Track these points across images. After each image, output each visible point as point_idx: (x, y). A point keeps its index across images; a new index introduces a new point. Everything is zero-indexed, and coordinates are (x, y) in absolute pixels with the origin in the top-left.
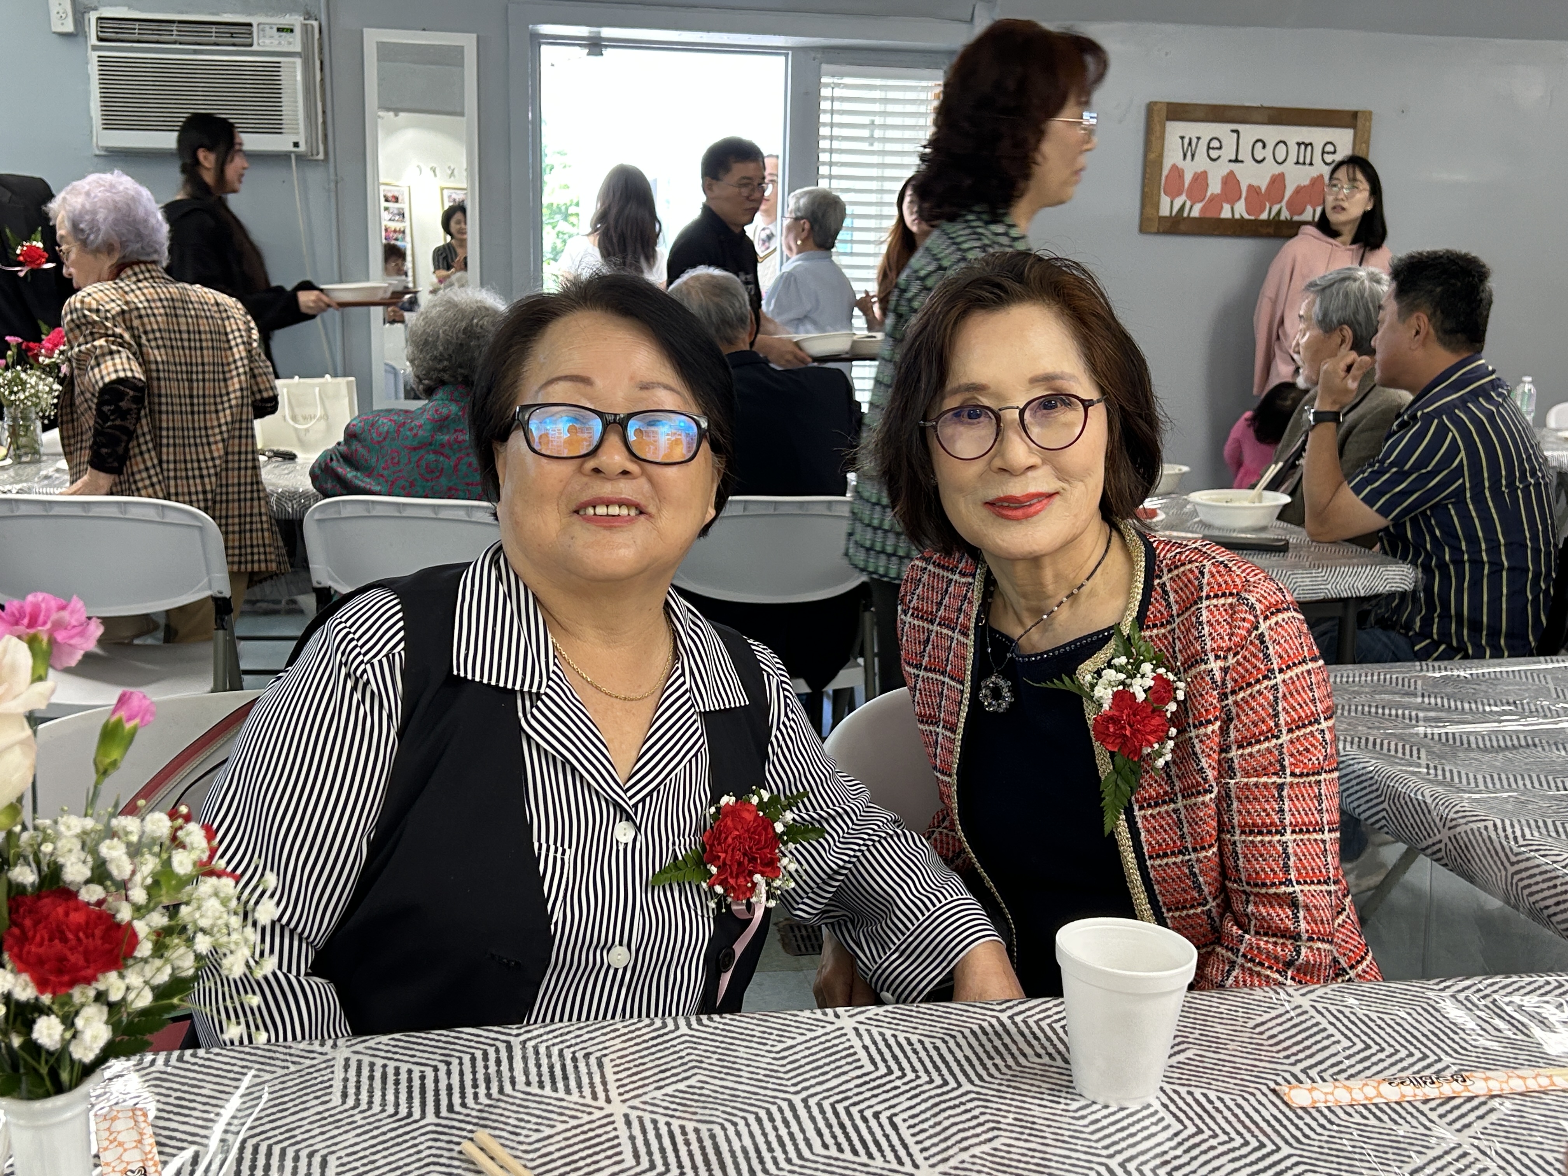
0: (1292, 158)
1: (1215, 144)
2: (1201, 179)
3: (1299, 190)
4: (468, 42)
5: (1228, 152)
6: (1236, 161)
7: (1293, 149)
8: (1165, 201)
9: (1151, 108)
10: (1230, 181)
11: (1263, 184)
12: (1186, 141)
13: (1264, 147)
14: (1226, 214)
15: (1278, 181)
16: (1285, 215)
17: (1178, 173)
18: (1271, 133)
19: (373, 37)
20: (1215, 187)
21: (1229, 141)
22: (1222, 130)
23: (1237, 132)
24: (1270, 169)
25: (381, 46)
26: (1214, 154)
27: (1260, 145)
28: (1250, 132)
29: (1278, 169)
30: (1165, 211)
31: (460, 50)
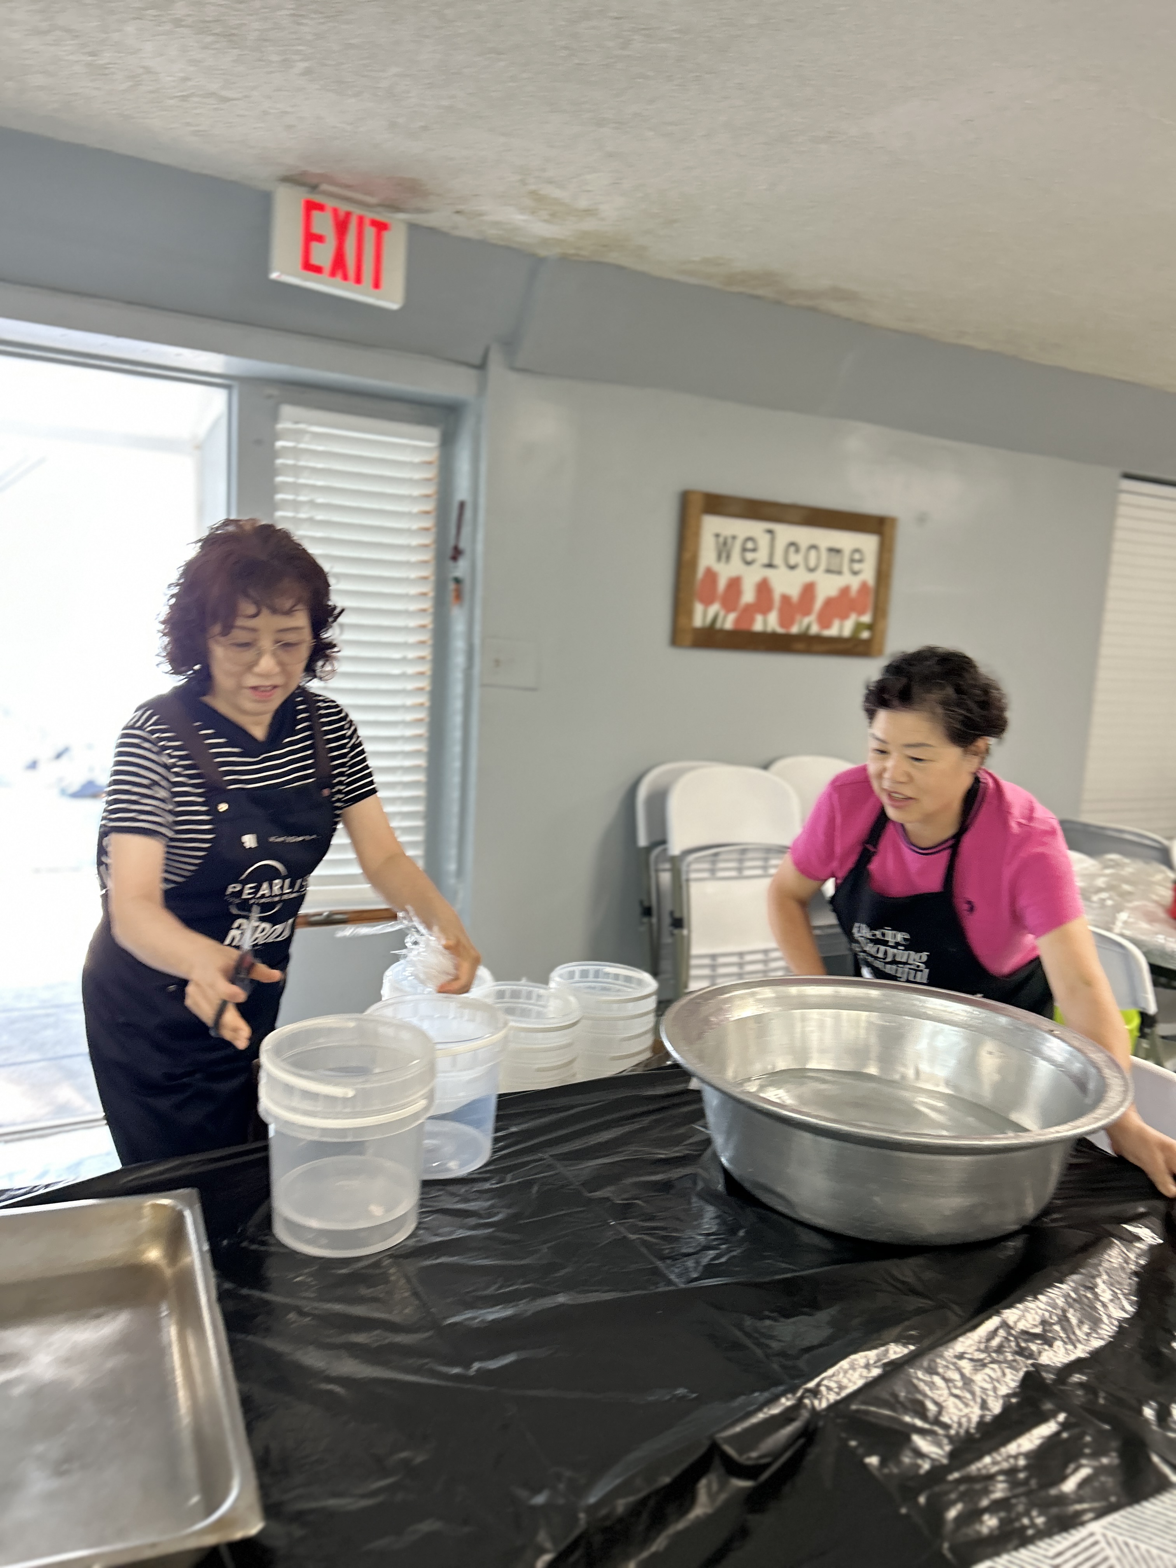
0: (823, 566)
1: (750, 545)
2: (735, 584)
3: (829, 603)
5: (762, 556)
6: (770, 565)
7: (824, 554)
8: (699, 608)
9: (685, 499)
10: (764, 588)
11: (794, 592)
12: (721, 540)
13: (797, 550)
14: (758, 626)
15: (809, 590)
16: (815, 629)
17: (711, 576)
18: (805, 535)
20: (748, 596)
21: (763, 541)
22: (755, 528)
23: (770, 532)
24: (801, 577)
26: (749, 556)
27: (792, 549)
28: (786, 533)
29: (809, 577)
30: (698, 621)
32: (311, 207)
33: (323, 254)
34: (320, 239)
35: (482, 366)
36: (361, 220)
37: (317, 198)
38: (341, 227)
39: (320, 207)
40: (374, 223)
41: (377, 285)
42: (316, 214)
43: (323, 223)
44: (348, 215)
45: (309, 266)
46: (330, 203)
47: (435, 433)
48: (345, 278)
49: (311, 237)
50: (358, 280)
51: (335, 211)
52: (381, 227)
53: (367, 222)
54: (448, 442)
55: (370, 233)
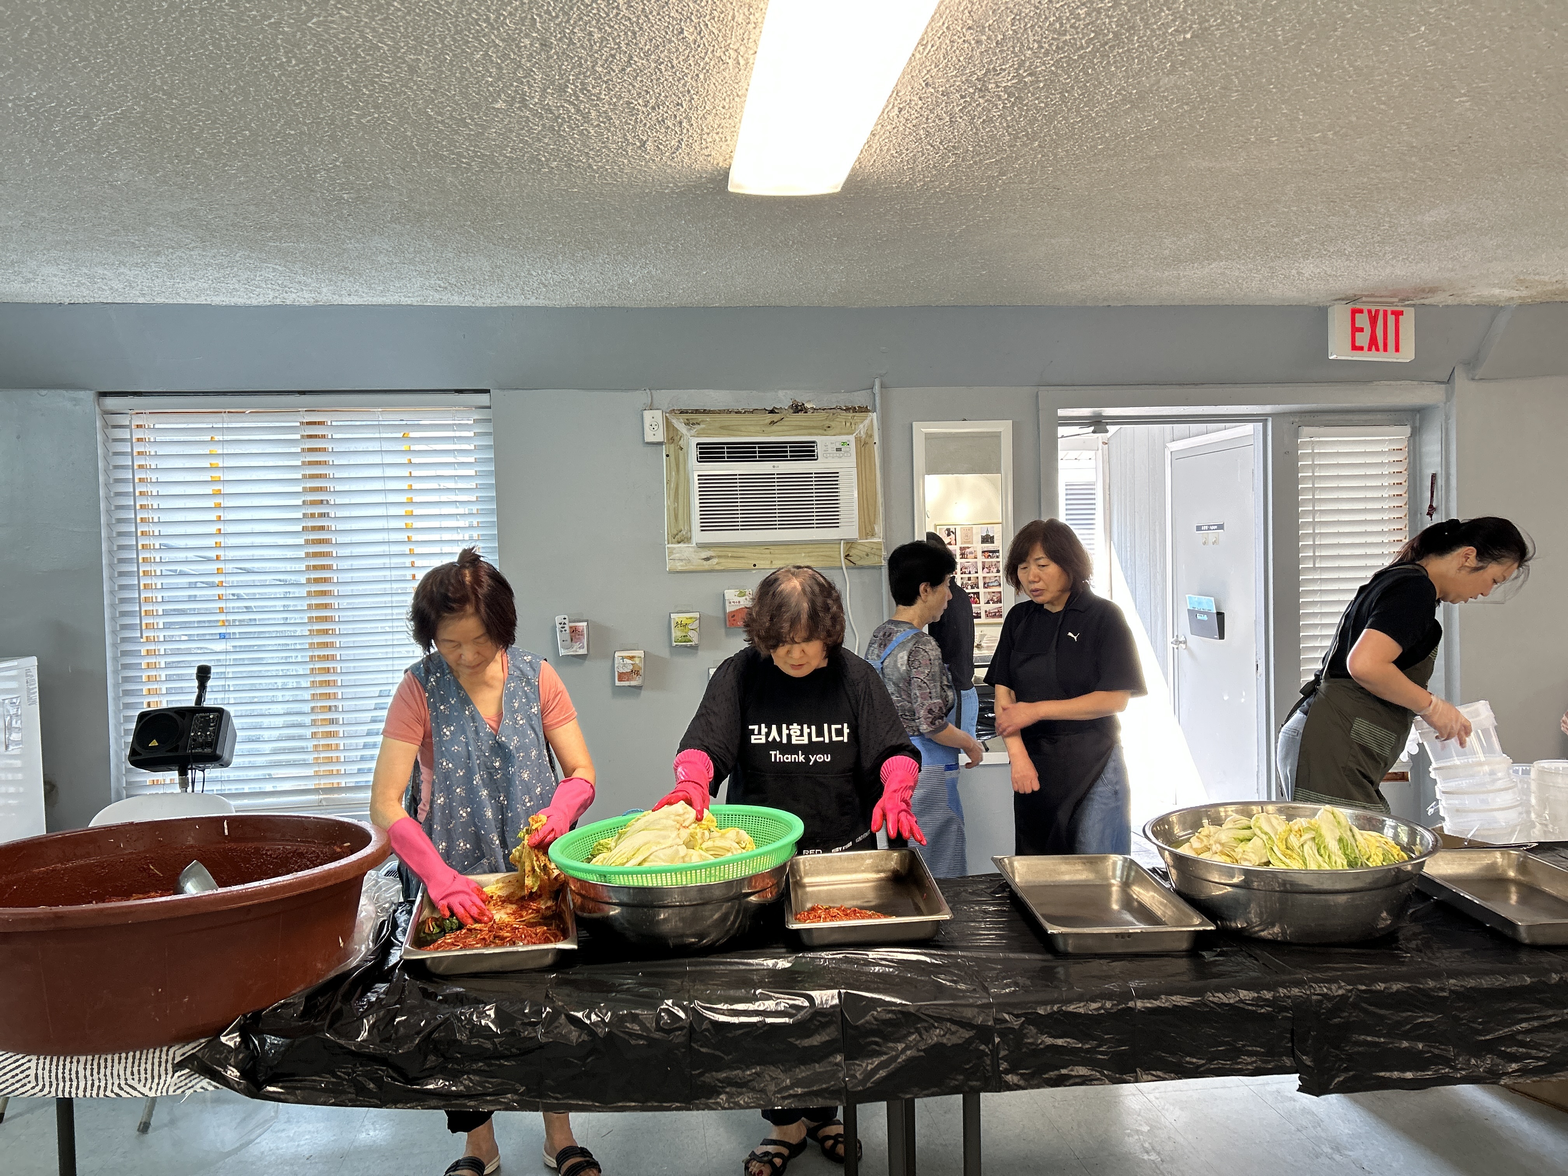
4: (1004, 428)
19: (922, 429)
25: (929, 437)
31: (997, 436)
32: (1354, 312)
33: (1363, 339)
34: (1361, 330)
35: (1449, 381)
36: (1385, 312)
37: (1358, 306)
38: (1373, 320)
39: (1361, 311)
40: (1393, 313)
41: (1397, 350)
42: (1357, 315)
43: (1363, 321)
44: (1377, 311)
45: (1355, 348)
46: (1365, 308)
47: (1407, 430)
48: (1377, 349)
49: (1355, 330)
50: (1385, 350)
51: (1370, 311)
52: (1398, 314)
53: (1389, 313)
54: (1416, 433)
55: (1391, 319)
